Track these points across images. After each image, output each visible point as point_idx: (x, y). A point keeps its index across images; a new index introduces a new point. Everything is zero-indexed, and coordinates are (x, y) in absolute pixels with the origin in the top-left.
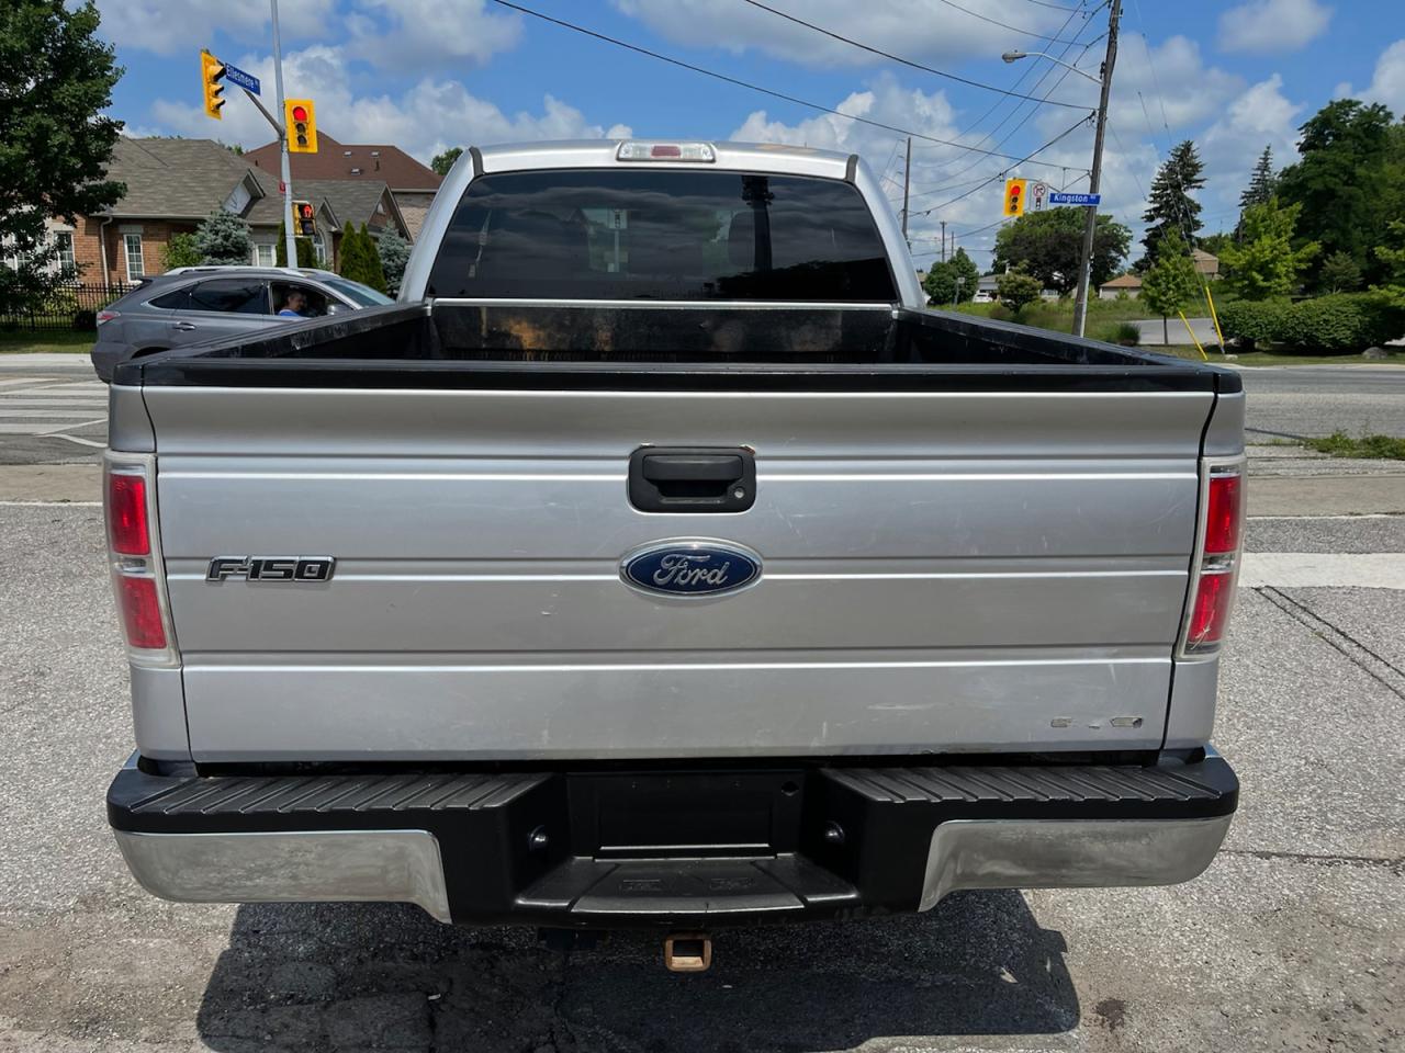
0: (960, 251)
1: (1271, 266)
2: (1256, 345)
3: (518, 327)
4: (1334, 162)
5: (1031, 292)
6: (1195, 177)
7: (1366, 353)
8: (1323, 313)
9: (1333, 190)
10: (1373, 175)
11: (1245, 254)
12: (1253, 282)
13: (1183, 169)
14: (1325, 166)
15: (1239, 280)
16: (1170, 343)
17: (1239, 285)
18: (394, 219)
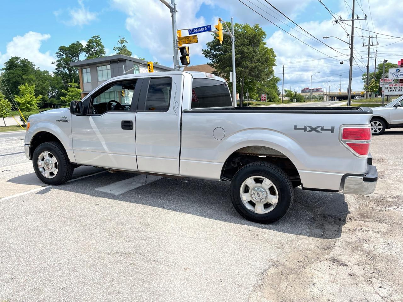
1: (31, 102)
12: (27, 107)
14: (15, 75)
16: (6, 125)
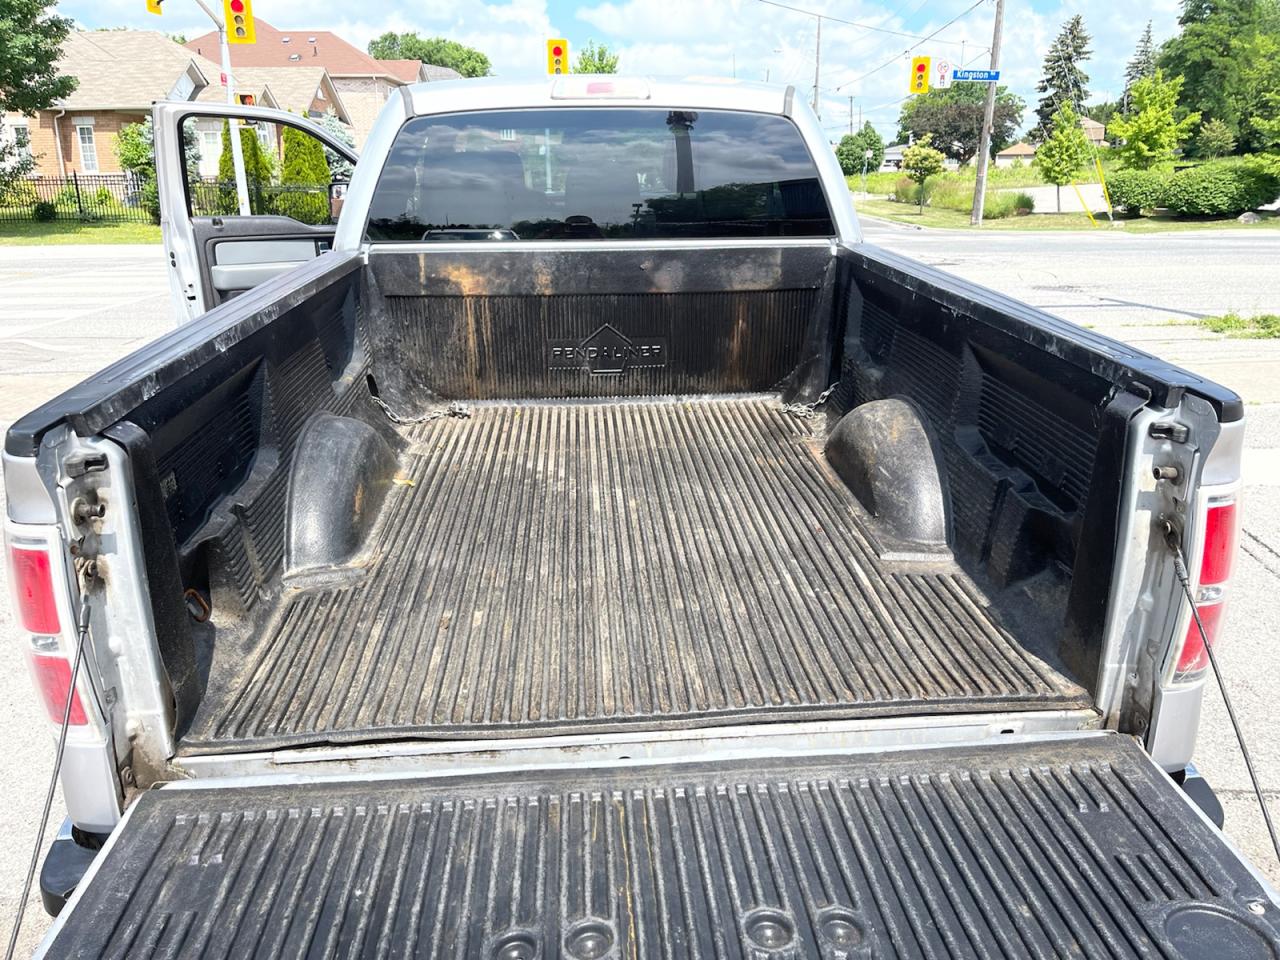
0: (868, 125)
1: (1156, 136)
2: (1141, 212)
3: (456, 273)
4: (1211, 34)
5: (935, 164)
6: (1084, 50)
7: (1241, 218)
8: (1203, 181)
9: (1210, 61)
10: (1246, 46)
11: (1132, 126)
12: (1139, 154)
13: (1072, 44)
14: (1203, 38)
15: (1126, 151)
16: (1062, 211)
17: (1127, 154)
18: (334, 106)
